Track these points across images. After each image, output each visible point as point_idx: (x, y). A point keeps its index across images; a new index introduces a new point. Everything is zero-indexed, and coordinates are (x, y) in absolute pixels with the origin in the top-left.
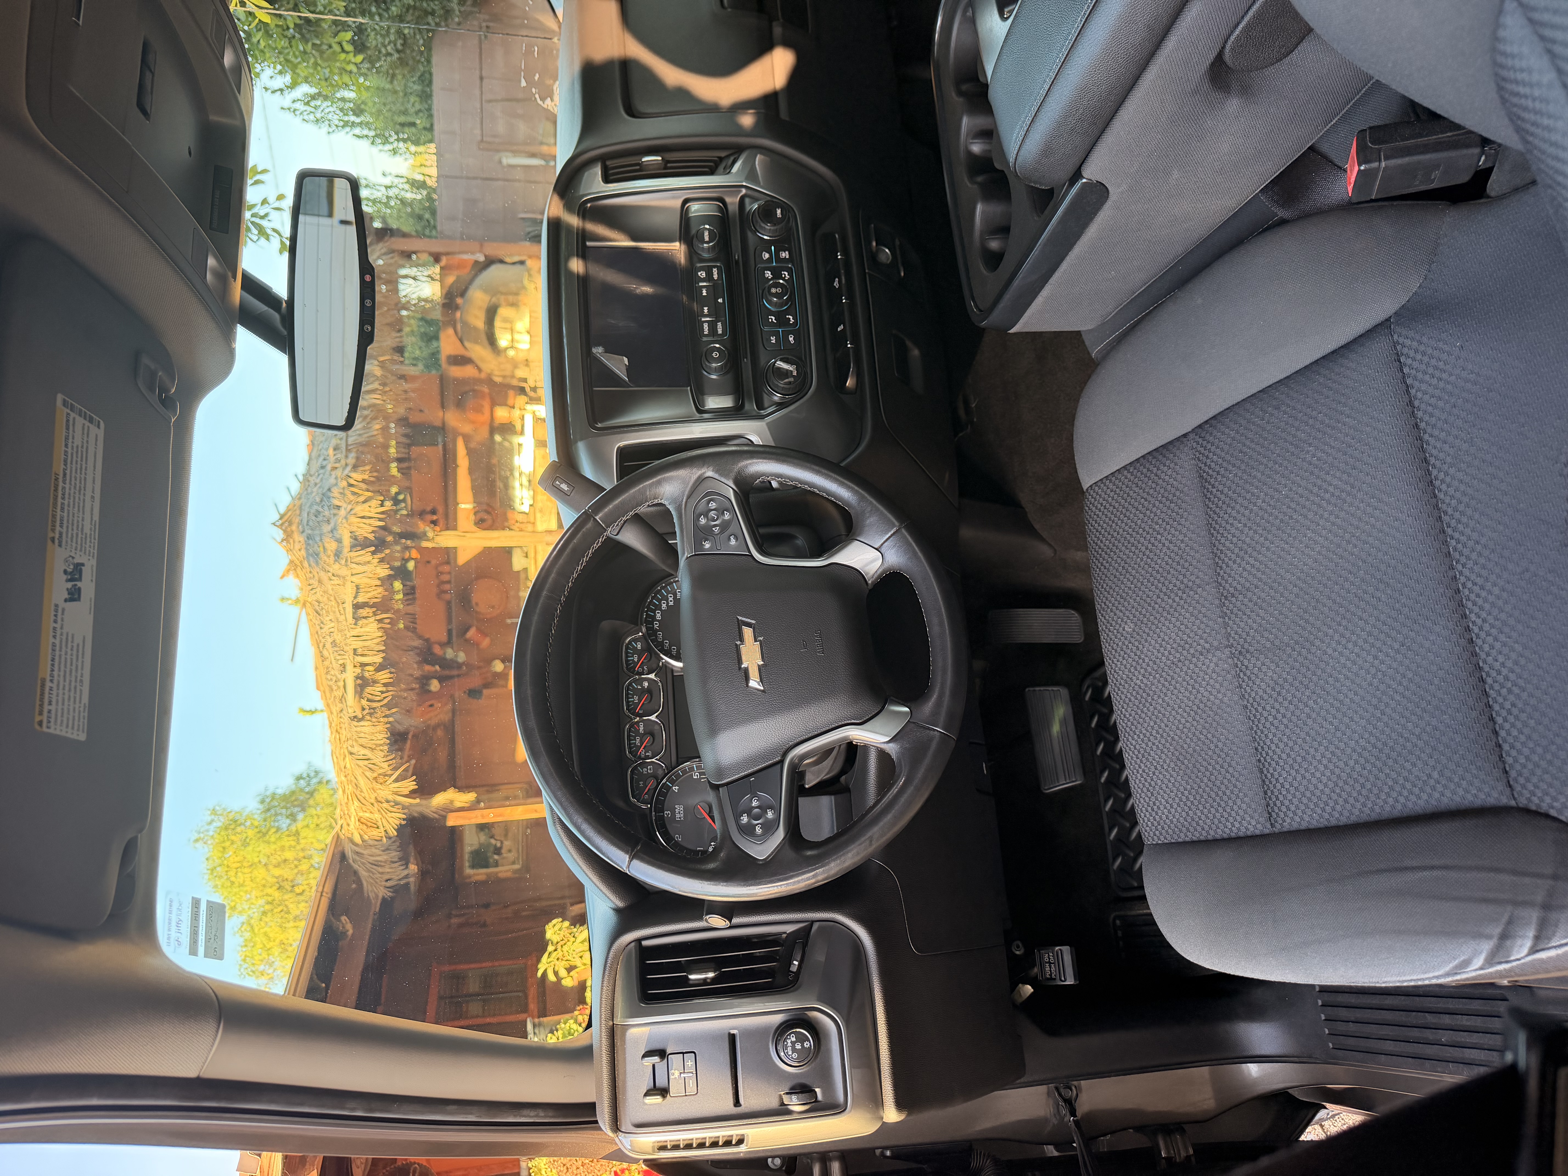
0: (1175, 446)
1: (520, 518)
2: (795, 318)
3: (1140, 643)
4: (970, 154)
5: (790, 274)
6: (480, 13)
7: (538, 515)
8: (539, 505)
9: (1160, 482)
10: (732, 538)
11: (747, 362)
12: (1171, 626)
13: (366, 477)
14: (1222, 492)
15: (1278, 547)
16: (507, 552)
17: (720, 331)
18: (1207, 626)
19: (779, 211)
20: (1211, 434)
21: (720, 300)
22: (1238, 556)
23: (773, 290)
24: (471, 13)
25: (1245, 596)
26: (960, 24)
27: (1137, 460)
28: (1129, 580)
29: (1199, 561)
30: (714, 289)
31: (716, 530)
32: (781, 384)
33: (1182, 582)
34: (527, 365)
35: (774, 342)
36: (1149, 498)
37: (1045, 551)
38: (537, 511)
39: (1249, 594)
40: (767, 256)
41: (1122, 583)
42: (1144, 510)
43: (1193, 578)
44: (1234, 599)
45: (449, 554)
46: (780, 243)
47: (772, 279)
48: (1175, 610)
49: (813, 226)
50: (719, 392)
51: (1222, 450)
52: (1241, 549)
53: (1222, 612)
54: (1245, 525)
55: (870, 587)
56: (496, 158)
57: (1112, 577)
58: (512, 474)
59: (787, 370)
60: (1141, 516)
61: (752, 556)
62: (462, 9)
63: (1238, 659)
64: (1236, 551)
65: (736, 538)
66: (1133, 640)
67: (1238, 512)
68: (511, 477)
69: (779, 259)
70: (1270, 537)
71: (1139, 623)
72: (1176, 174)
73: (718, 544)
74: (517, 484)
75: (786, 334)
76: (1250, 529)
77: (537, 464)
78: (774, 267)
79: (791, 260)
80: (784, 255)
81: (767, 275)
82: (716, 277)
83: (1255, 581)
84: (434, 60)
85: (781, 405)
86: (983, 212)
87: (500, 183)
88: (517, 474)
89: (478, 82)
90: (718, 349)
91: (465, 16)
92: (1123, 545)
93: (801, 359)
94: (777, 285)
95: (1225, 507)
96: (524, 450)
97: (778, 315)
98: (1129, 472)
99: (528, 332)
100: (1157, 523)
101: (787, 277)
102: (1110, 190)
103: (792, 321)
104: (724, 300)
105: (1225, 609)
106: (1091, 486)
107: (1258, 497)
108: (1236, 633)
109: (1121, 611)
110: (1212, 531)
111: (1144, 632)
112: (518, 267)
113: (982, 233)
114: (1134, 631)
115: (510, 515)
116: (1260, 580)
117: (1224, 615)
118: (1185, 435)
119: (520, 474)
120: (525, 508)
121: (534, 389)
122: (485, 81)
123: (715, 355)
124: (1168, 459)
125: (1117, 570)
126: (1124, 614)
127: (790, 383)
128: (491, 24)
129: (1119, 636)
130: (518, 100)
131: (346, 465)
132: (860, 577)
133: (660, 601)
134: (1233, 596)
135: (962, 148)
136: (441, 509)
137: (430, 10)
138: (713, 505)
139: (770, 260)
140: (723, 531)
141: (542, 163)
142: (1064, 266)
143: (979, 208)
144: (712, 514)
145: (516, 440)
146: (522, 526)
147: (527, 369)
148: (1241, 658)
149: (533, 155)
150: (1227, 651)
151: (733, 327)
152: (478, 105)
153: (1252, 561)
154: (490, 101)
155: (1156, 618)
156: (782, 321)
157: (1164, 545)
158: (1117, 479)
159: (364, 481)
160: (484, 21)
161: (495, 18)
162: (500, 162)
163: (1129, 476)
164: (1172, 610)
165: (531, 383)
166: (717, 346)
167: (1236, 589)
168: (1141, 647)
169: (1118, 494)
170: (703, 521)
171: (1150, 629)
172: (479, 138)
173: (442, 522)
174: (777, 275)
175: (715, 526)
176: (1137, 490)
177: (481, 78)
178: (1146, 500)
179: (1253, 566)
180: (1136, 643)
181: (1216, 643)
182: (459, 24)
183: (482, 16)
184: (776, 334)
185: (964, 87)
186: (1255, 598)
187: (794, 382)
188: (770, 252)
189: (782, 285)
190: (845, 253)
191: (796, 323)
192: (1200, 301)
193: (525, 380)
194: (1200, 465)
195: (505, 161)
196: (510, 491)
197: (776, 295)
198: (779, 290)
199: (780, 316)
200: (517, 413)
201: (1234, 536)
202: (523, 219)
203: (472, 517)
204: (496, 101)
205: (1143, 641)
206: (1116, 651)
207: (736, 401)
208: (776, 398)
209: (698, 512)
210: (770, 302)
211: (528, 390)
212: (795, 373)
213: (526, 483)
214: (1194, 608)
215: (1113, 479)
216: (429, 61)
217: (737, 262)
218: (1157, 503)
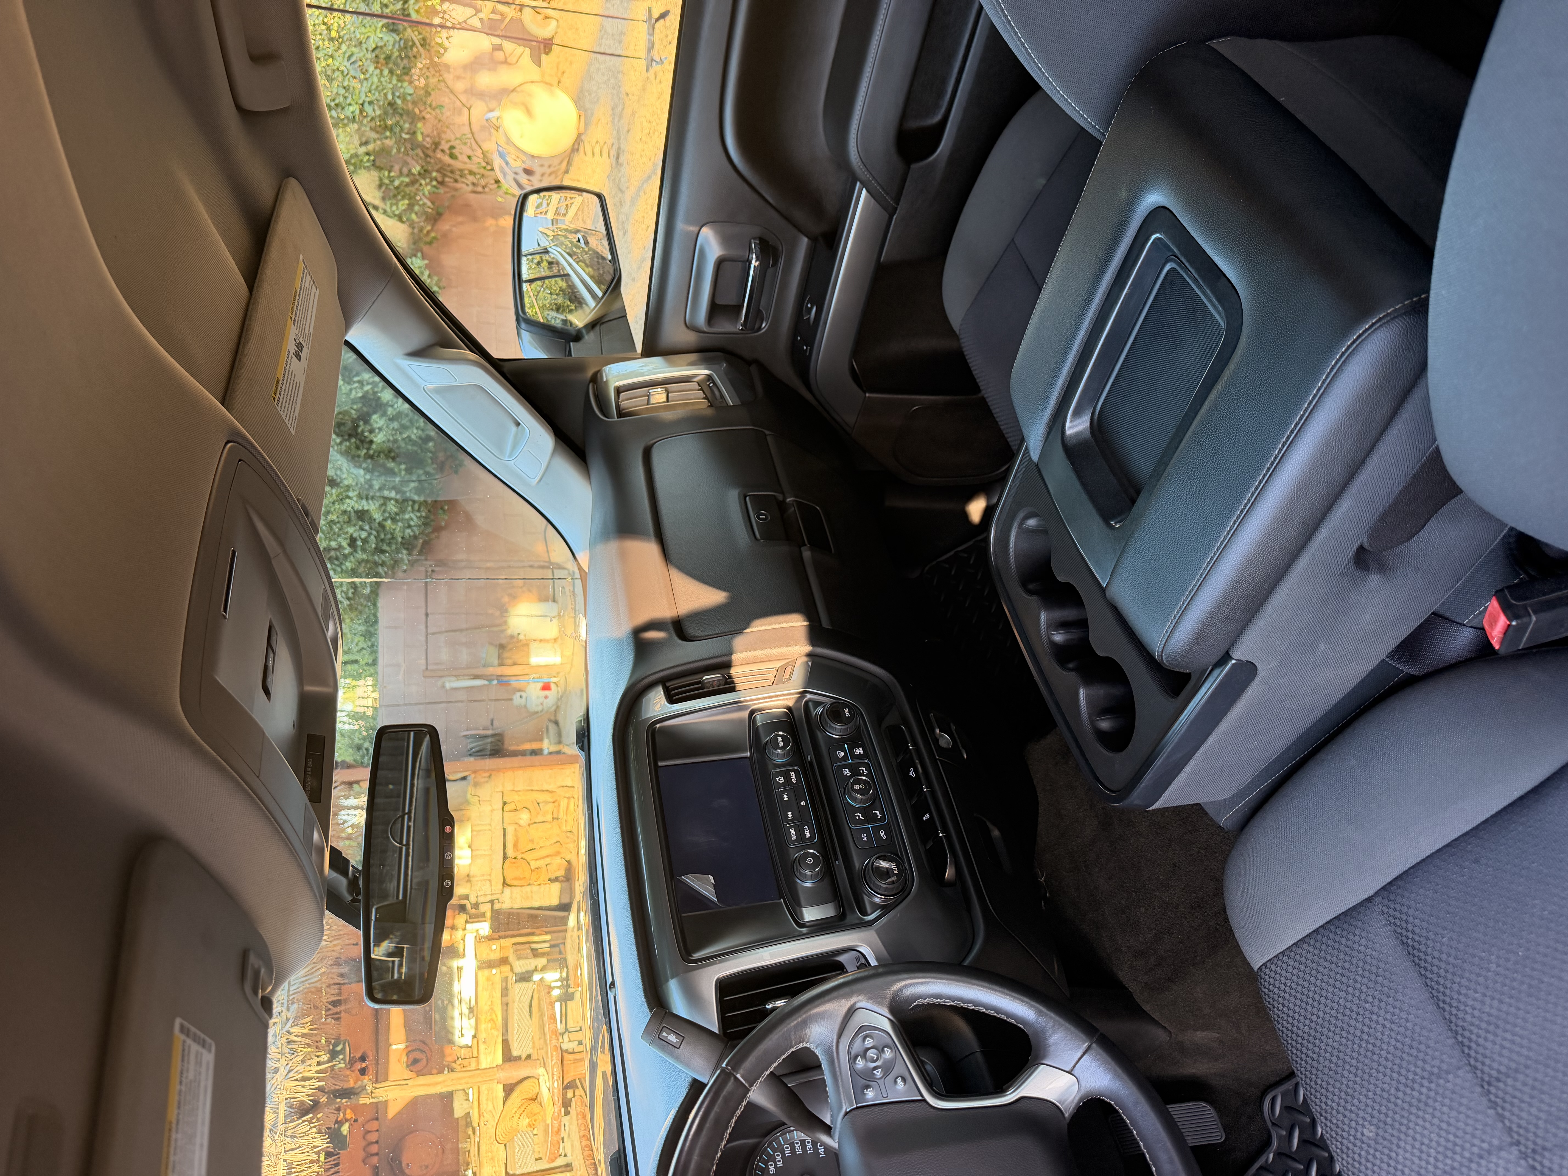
0: (1359, 913)
1: (463, 1053)
2: (882, 812)
3: (1391, 1150)
4: (1053, 644)
5: (868, 769)
6: (426, 560)
7: (482, 1047)
8: (482, 1036)
9: (1355, 953)
10: (899, 1080)
11: (839, 863)
12: (1427, 1125)
13: (306, 1031)
14: (1440, 960)
15: (1537, 1016)
16: (447, 1098)
17: (808, 835)
18: (1477, 1120)
19: (847, 711)
20: (1403, 896)
21: (803, 803)
22: (1488, 1031)
23: (857, 787)
24: (417, 561)
25: (1515, 1080)
26: (1017, 534)
27: (1316, 931)
28: (1350, 1072)
29: (1437, 1042)
30: (795, 791)
31: (878, 1073)
32: (883, 885)
33: (1424, 1070)
34: (469, 881)
35: (865, 839)
36: (1346, 973)
37: (1161, 1036)
38: (480, 1042)
39: (1521, 1077)
40: (842, 754)
41: (1343, 1076)
42: (1344, 987)
43: (1436, 1062)
44: (1501, 1085)
45: (379, 1108)
46: (854, 739)
47: (851, 776)
48: (1426, 1104)
49: (878, 720)
50: (817, 901)
51: (1424, 913)
52: (1489, 1023)
53: (1490, 1100)
54: (1484, 995)
55: (1068, 1121)
56: (439, 683)
57: (1326, 1071)
58: (451, 1002)
59: (887, 868)
60: (1343, 994)
61: (924, 1100)
62: (410, 558)
63: (1534, 1160)
64: (1484, 1025)
65: (904, 1080)
66: (1379, 1147)
67: (1469, 980)
68: (449, 1007)
69: (854, 757)
70: (1521, 1005)
71: (1381, 1125)
72: (1322, 647)
73: (883, 1090)
74: (456, 1013)
75: (876, 830)
76: (1493, 999)
77: (480, 988)
78: (850, 764)
79: (865, 755)
80: (858, 751)
81: (845, 773)
82: (794, 780)
83: (1522, 1060)
84: (381, 603)
85: (886, 909)
86: (1087, 696)
87: (443, 705)
88: (456, 1002)
89: (424, 617)
90: (813, 855)
91: (412, 563)
92: (1329, 1030)
93: (897, 855)
94: (859, 782)
95: (1449, 976)
96: (464, 973)
97: (863, 811)
98: (1309, 945)
99: (470, 847)
100: (1367, 1002)
101: (866, 772)
102: (1256, 664)
103: (879, 816)
104: (806, 803)
105: (1492, 1098)
106: (1265, 964)
107: (1490, 962)
108: (1519, 1126)
109: (1351, 1111)
110: (1442, 1005)
111: (1393, 1136)
112: (464, 783)
113: (1090, 716)
114: (1377, 1135)
115: (448, 1050)
116: (1528, 1058)
117: (1494, 1105)
118: (1369, 900)
119: (460, 1002)
120: (467, 1040)
121: (476, 906)
122: (430, 617)
123: (809, 860)
124: (1356, 927)
125: (1331, 1061)
126: (1357, 1115)
127: (893, 882)
128: (436, 569)
129: (1359, 1143)
130: (461, 630)
131: (288, 1019)
132: (1058, 1111)
133: (766, 1163)
134: (1498, 1080)
135: (1045, 639)
136: (371, 1055)
137: (380, 562)
138: (869, 1042)
139: (845, 758)
140: (886, 1073)
141: (486, 682)
142: (1211, 740)
143: (1082, 693)
144: (872, 1053)
145: (455, 963)
146: (465, 1062)
147: (469, 885)
148: (1538, 1158)
149: (476, 677)
150: (1514, 1150)
151: (820, 829)
152: (423, 639)
153: (1508, 1036)
154: (433, 634)
155: (1403, 1116)
156: (869, 818)
157: (1384, 1026)
158: (1296, 954)
159: (304, 1035)
160: (431, 566)
161: (441, 563)
162: (444, 687)
163: (1311, 949)
164: (1422, 1105)
165: (473, 899)
166: (811, 851)
167: (1499, 1071)
168: (1393, 1155)
169: (1304, 972)
170: (860, 1063)
171: (1400, 1131)
172: (424, 667)
173: (371, 1071)
174: (855, 772)
175: (875, 1068)
176: (1327, 964)
177: (427, 615)
178: (1342, 975)
179: (1513, 1042)
180: (1386, 1151)
181: (1496, 1142)
182: (405, 571)
183: (428, 563)
184: (866, 831)
185: (1031, 586)
186: (1530, 1081)
187: (897, 881)
188: (844, 750)
189: (865, 782)
190: (915, 743)
191: (883, 818)
192: (1353, 762)
193: (467, 897)
194: (1399, 931)
195: (448, 685)
196: (449, 1021)
197: (859, 792)
198: (862, 786)
199: (866, 811)
200: (459, 934)
201: (1474, 1009)
202: (465, 736)
203: (404, 1059)
204: (439, 633)
205: (1394, 1148)
206: (1360, 1163)
207: (837, 908)
208: (877, 900)
209: (853, 1053)
210: (854, 799)
211: (469, 906)
212: (896, 871)
213: (466, 1011)
214: (1452, 1100)
215: (1292, 954)
216: (375, 605)
217: (811, 763)
218: (1359, 979)
